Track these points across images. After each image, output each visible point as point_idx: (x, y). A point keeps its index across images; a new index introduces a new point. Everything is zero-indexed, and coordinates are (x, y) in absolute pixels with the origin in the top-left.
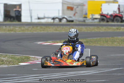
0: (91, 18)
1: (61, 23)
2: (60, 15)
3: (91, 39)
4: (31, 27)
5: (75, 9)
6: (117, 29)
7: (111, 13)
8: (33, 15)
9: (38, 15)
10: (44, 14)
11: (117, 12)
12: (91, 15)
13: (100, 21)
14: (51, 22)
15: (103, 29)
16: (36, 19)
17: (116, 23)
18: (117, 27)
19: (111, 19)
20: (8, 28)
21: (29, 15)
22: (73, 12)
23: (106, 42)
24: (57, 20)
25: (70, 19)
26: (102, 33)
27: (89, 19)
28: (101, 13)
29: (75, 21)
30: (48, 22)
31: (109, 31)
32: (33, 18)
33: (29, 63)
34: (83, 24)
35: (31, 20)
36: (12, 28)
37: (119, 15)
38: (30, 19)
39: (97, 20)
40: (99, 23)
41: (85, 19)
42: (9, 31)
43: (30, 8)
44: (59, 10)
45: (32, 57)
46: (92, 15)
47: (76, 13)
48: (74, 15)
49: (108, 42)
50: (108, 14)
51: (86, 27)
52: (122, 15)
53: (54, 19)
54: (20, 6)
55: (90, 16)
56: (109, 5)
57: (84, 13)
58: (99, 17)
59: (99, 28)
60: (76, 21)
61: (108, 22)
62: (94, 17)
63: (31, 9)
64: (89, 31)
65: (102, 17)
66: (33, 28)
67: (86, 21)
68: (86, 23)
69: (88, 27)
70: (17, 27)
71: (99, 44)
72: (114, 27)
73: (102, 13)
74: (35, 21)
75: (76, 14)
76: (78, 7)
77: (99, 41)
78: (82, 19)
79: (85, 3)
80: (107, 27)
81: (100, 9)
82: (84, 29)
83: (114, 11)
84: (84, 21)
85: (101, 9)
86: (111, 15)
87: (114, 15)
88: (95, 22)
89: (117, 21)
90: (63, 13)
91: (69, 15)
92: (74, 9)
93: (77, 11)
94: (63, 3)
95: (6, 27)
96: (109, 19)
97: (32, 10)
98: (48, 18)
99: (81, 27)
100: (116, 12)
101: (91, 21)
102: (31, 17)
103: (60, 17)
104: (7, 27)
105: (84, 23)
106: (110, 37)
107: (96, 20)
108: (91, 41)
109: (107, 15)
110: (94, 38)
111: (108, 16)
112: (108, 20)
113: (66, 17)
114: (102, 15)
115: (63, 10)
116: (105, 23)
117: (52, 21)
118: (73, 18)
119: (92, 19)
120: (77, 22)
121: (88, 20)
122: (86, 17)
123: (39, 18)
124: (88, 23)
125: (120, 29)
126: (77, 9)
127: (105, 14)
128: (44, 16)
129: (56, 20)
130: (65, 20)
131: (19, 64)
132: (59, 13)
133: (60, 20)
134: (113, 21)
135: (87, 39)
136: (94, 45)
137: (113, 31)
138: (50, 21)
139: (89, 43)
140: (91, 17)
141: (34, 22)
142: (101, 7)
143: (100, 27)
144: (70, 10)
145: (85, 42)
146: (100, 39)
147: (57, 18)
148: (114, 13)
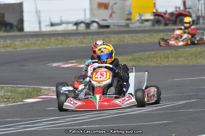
0: (138, 20)
1: (88, 31)
2: (87, 18)
3: (141, 54)
4: (41, 39)
5: (112, 7)
7: (171, 10)
8: (42, 19)
9: (50, 19)
10: (61, 17)
11: (182, 8)
12: (138, 15)
13: (153, 25)
14: (72, 30)
16: (47, 26)
19: (172, 20)
20: (2, 42)
21: (36, 19)
22: (108, 12)
23: (166, 58)
24: (83, 25)
25: (105, 23)
27: (136, 22)
28: (155, 11)
29: (111, 27)
30: (68, 30)
32: (43, 25)
33: (40, 98)
35: (40, 28)
36: (8, 42)
37: (184, 13)
38: (37, 26)
39: (149, 23)
40: (152, 28)
41: (128, 22)
42: (3, 47)
43: (36, 8)
44: (85, 10)
45: (45, 89)
46: (140, 15)
47: (114, 12)
48: (111, 15)
49: (168, 58)
50: (166, 11)
51: (131, 35)
52: (189, 12)
53: (77, 24)
55: (136, 17)
58: (152, 17)
59: (152, 35)
60: (114, 25)
61: (166, 25)
62: (143, 18)
63: (38, 9)
64: (136, 42)
65: (157, 17)
66: (43, 40)
67: (131, 25)
68: (131, 29)
69: (134, 35)
70: (17, 40)
71: (154, 62)
73: (157, 10)
74: (46, 29)
75: (113, 15)
76: (115, 4)
77: (154, 57)
78: (123, 22)
80: (165, 33)
81: (153, 5)
82: (128, 39)
83: (176, 8)
84: (127, 25)
85: (155, 3)
86: (172, 14)
87: (177, 13)
88: (145, 27)
90: (92, 14)
91: (102, 16)
92: (110, 7)
93: (115, 10)
96: (169, 20)
97: (40, 11)
98: (68, 23)
99: (122, 35)
100: (179, 8)
101: (138, 24)
102: (40, 23)
103: (88, 21)
105: (127, 29)
106: (172, 51)
107: (146, 23)
108: (140, 58)
109: (165, 14)
110: (145, 53)
111: (167, 16)
112: (167, 22)
113: (97, 20)
114: (156, 14)
115: (91, 9)
116: (161, 27)
117: (75, 27)
118: (109, 22)
119: (140, 21)
120: (116, 27)
121: (133, 23)
122: (129, 19)
123: (52, 25)
124: (134, 29)
126: (115, 6)
128: (61, 21)
129: (81, 27)
130: (95, 25)
131: (24, 100)
132: (85, 14)
133: (88, 25)
134: (175, 23)
135: (133, 55)
136: (146, 63)
138: (71, 27)
139: (138, 61)
140: (138, 18)
141: (46, 32)
142: (154, 1)
143: (155, 35)
144: (103, 8)
145: (130, 60)
146: (155, 54)
147: (82, 22)
148: (176, 11)
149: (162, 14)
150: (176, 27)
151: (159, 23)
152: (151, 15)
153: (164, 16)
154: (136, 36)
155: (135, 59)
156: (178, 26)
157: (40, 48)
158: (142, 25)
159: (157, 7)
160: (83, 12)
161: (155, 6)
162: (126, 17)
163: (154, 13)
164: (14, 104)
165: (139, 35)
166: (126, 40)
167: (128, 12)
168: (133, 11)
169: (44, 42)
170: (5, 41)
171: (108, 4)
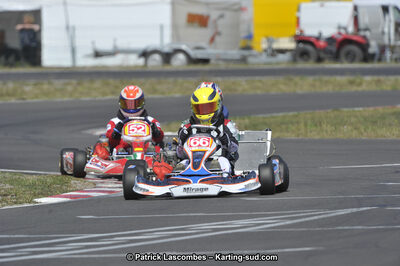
0: (265, 51)
1: (167, 68)
2: (166, 42)
3: (268, 115)
4: (74, 82)
5: (215, 22)
6: (351, 83)
7: (329, 31)
8: (78, 43)
9: (93, 43)
10: (115, 40)
11: (351, 29)
12: (264, 40)
13: (294, 60)
14: (136, 66)
15: (304, 86)
16: (87, 56)
17: (346, 65)
18: (351, 78)
19: (331, 52)
21: (67, 43)
22: (207, 32)
23: (316, 125)
24: (157, 57)
25: (199, 54)
26: (303, 97)
27: (261, 54)
28: (297, 32)
29: (212, 61)
30: (128, 67)
31: (325, 89)
32: (79, 55)
33: (65, 197)
34: (240, 68)
35: (74, 60)
36: (11, 85)
37: (355, 38)
38: (69, 55)
39: (286, 57)
40: (291, 66)
41: (246, 53)
43: (67, 20)
44: (162, 27)
45: (77, 180)
46: (270, 41)
47: (218, 33)
48: (212, 40)
49: (321, 125)
51: (249, 78)
52: (364, 37)
53: (145, 54)
54: (36, 15)
55: (261, 44)
56: (322, 6)
57: (243, 34)
58: (292, 45)
59: (291, 80)
60: (219, 59)
61: (319, 60)
62: (276, 46)
63: (71, 24)
64: (259, 92)
65: (301, 45)
66: (79, 84)
67: (251, 60)
68: (250, 67)
69: (257, 78)
70: (28, 82)
71: (293, 131)
72: (339, 79)
73: (301, 31)
74: (85, 62)
75: (217, 39)
76: (222, 16)
77: (292, 123)
78: (235, 53)
79: (244, 4)
80: (317, 77)
81: (294, 21)
82: (243, 85)
83: (339, 28)
84: (244, 60)
85: (298, 19)
86: (331, 40)
87: (340, 37)
88: (278, 63)
89: (351, 58)
90: (176, 35)
91: (195, 41)
92: (210, 23)
93: (220, 29)
94: (174, 4)
96: (324, 50)
97: (74, 28)
98: (127, 52)
99: (232, 79)
100: (345, 29)
101: (264, 58)
102: (73, 51)
103: (167, 49)
105: (241, 66)
106: (329, 111)
107: (281, 57)
109: (318, 39)
110: (275, 115)
111: (322, 43)
112: (322, 55)
113: (184, 47)
114: (301, 39)
115: (175, 27)
116: (310, 65)
117: (141, 61)
118: (209, 52)
119: (269, 51)
120: (221, 63)
121: (255, 56)
122: (248, 48)
123: (98, 54)
124: (256, 67)
125: (360, 84)
126: (221, 22)
127: (310, 37)
128: (115, 47)
129: (155, 60)
130: (181, 57)
131: (36, 200)
132: (162, 36)
133: (167, 57)
134: (336, 57)
135: (252, 117)
137: (337, 89)
138: (135, 61)
140: (264, 46)
141: (84, 68)
142: (297, 14)
143: (297, 79)
144: (196, 24)
146: (296, 116)
147: (155, 52)
148: (340, 33)
149: (313, 40)
150: (337, 66)
151: (305, 57)
152: (291, 41)
153: (316, 43)
154: (260, 81)
155: (256, 125)
156: (342, 62)
157: (71, 99)
158: (273, 60)
159: (303, 25)
160: (158, 32)
161: (298, 24)
162: (242, 44)
163: (296, 36)
164: (15, 206)
165: (265, 79)
166: (240, 89)
167: (246, 34)
168: (256, 32)
169: (80, 89)
170: (5, 84)
171: (208, 17)
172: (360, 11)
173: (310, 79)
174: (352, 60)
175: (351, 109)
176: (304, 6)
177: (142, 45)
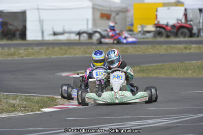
0: (140, 32)
1: (91, 41)
2: (90, 28)
3: (148, 65)
4: (44, 48)
5: (114, 17)
6: (186, 48)
7: (172, 22)
8: (45, 28)
9: (53, 28)
10: (64, 27)
11: (183, 21)
12: (140, 26)
13: (155, 36)
14: (75, 40)
15: (162, 50)
16: (51, 34)
17: (182, 39)
18: (186, 46)
19: (173, 33)
20: (6, 50)
21: (39, 28)
23: (174, 70)
24: (85, 35)
26: (163, 55)
27: (138, 34)
28: (156, 22)
30: (71, 40)
31: (173, 52)
32: (45, 34)
33: (57, 108)
35: (43, 36)
36: (12, 50)
37: (185, 25)
38: (40, 34)
39: (151, 35)
40: (154, 40)
42: (8, 55)
43: (39, 17)
44: (87, 20)
46: (142, 26)
47: (116, 23)
49: (176, 70)
50: (168, 23)
52: (190, 25)
53: (79, 34)
54: (24, 14)
56: (169, 9)
57: (128, 24)
58: (153, 29)
59: (155, 47)
61: (168, 36)
62: (146, 29)
63: (42, 18)
65: (158, 29)
66: (47, 49)
69: (137, 46)
70: (21, 48)
71: (163, 73)
72: (178, 46)
73: (159, 22)
74: (49, 38)
76: (117, 14)
77: (162, 69)
79: (129, 8)
80: (168, 45)
81: (154, 16)
82: (131, 49)
83: (178, 20)
85: (156, 15)
86: (173, 26)
87: (178, 25)
88: (146, 38)
89: (184, 35)
90: (95, 24)
92: (112, 17)
93: (117, 21)
94: (93, 8)
95: (3, 48)
96: (170, 32)
97: (43, 21)
98: (70, 33)
100: (181, 20)
101: (140, 35)
102: (43, 33)
103: (90, 31)
104: (5, 48)
106: (179, 63)
107: (148, 35)
108: (148, 70)
109: (167, 25)
111: (169, 28)
112: (169, 34)
113: (99, 30)
114: (158, 26)
115: (94, 20)
116: (163, 39)
117: (77, 37)
119: (142, 32)
121: (135, 35)
122: (131, 31)
123: (55, 34)
125: (190, 49)
126: (117, 17)
127: (163, 25)
128: (64, 30)
130: (97, 35)
131: (42, 110)
132: (87, 24)
133: (90, 35)
134: (176, 35)
135: (140, 66)
136: (156, 75)
137: (180, 51)
138: (74, 37)
139: (147, 73)
140: (139, 29)
141: (49, 41)
142: (156, 13)
143: (158, 46)
144: (105, 19)
145: (139, 72)
146: (162, 66)
147: (84, 32)
148: (178, 23)
149: (164, 26)
150: (178, 39)
151: (160, 35)
152: (153, 27)
153: (166, 27)
154: (139, 47)
155: (144, 70)
156: (179, 38)
158: (144, 36)
159: (159, 19)
160: (85, 22)
161: (156, 18)
162: (128, 29)
163: (155, 24)
164: (31, 113)
165: (141, 46)
167: (130, 23)
168: (135, 22)
169: (48, 51)
170: (9, 49)
171: (111, 15)
172: (188, 11)
173: (164, 46)
174: (185, 37)
175: (190, 62)
176: (159, 9)
177: (77, 29)
